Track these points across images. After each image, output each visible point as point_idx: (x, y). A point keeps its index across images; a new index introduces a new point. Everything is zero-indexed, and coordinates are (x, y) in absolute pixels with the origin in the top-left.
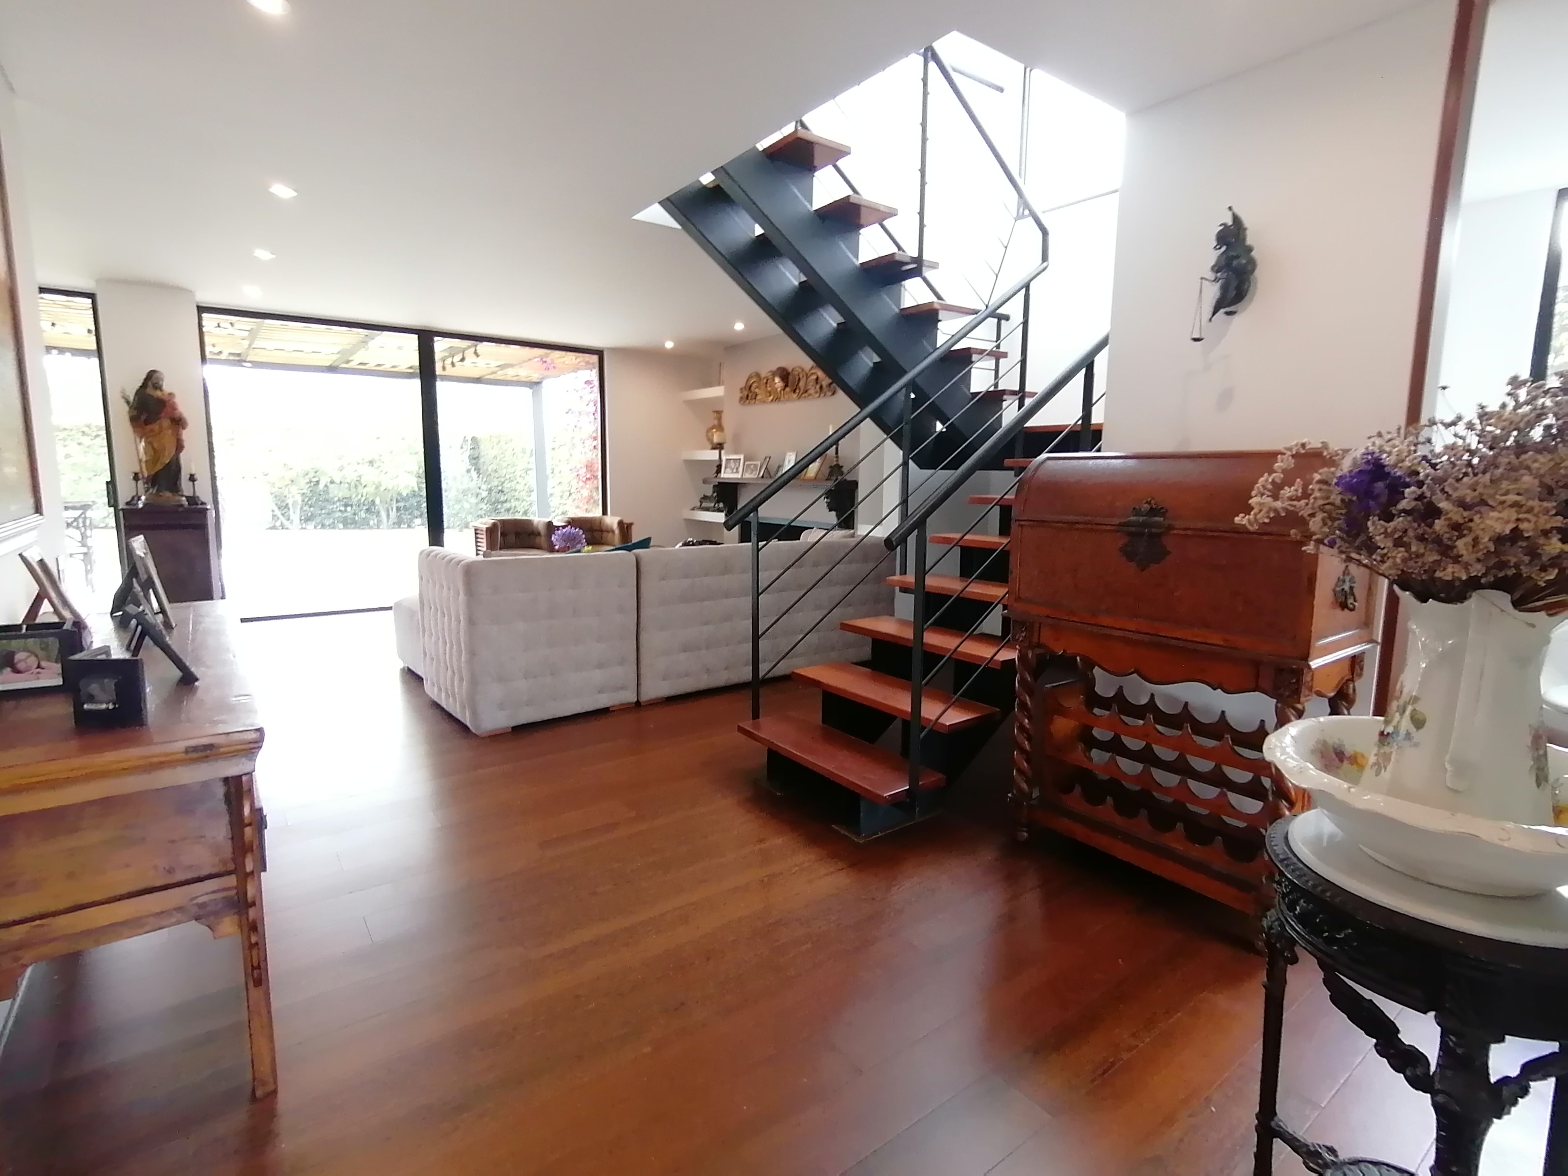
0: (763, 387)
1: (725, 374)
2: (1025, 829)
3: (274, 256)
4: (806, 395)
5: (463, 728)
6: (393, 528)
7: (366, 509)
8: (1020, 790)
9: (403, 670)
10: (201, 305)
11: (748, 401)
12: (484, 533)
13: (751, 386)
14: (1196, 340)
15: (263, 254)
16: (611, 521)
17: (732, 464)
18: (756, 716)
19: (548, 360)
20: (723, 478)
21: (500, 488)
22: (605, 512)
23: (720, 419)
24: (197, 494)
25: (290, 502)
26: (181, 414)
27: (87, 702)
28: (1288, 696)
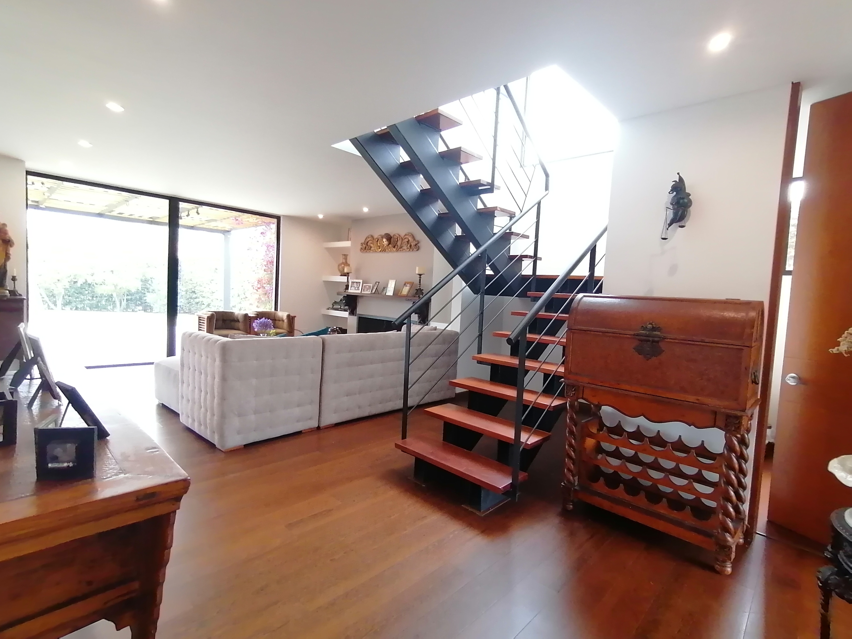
0: (375, 243)
1: (352, 234)
2: (571, 503)
3: (91, 146)
4: (401, 249)
5: (212, 446)
6: (123, 311)
7: (106, 300)
8: (569, 481)
9: (158, 405)
10: (28, 170)
11: (365, 251)
12: (206, 320)
13: (368, 242)
14: (663, 239)
15: (84, 143)
16: (282, 314)
17: (355, 285)
18: (404, 437)
19: (239, 219)
20: (350, 293)
21: (193, 290)
22: (276, 309)
23: (346, 259)
24: (17, 288)
25: (55, 292)
26: (9, 237)
27: (52, 462)
28: (734, 431)
